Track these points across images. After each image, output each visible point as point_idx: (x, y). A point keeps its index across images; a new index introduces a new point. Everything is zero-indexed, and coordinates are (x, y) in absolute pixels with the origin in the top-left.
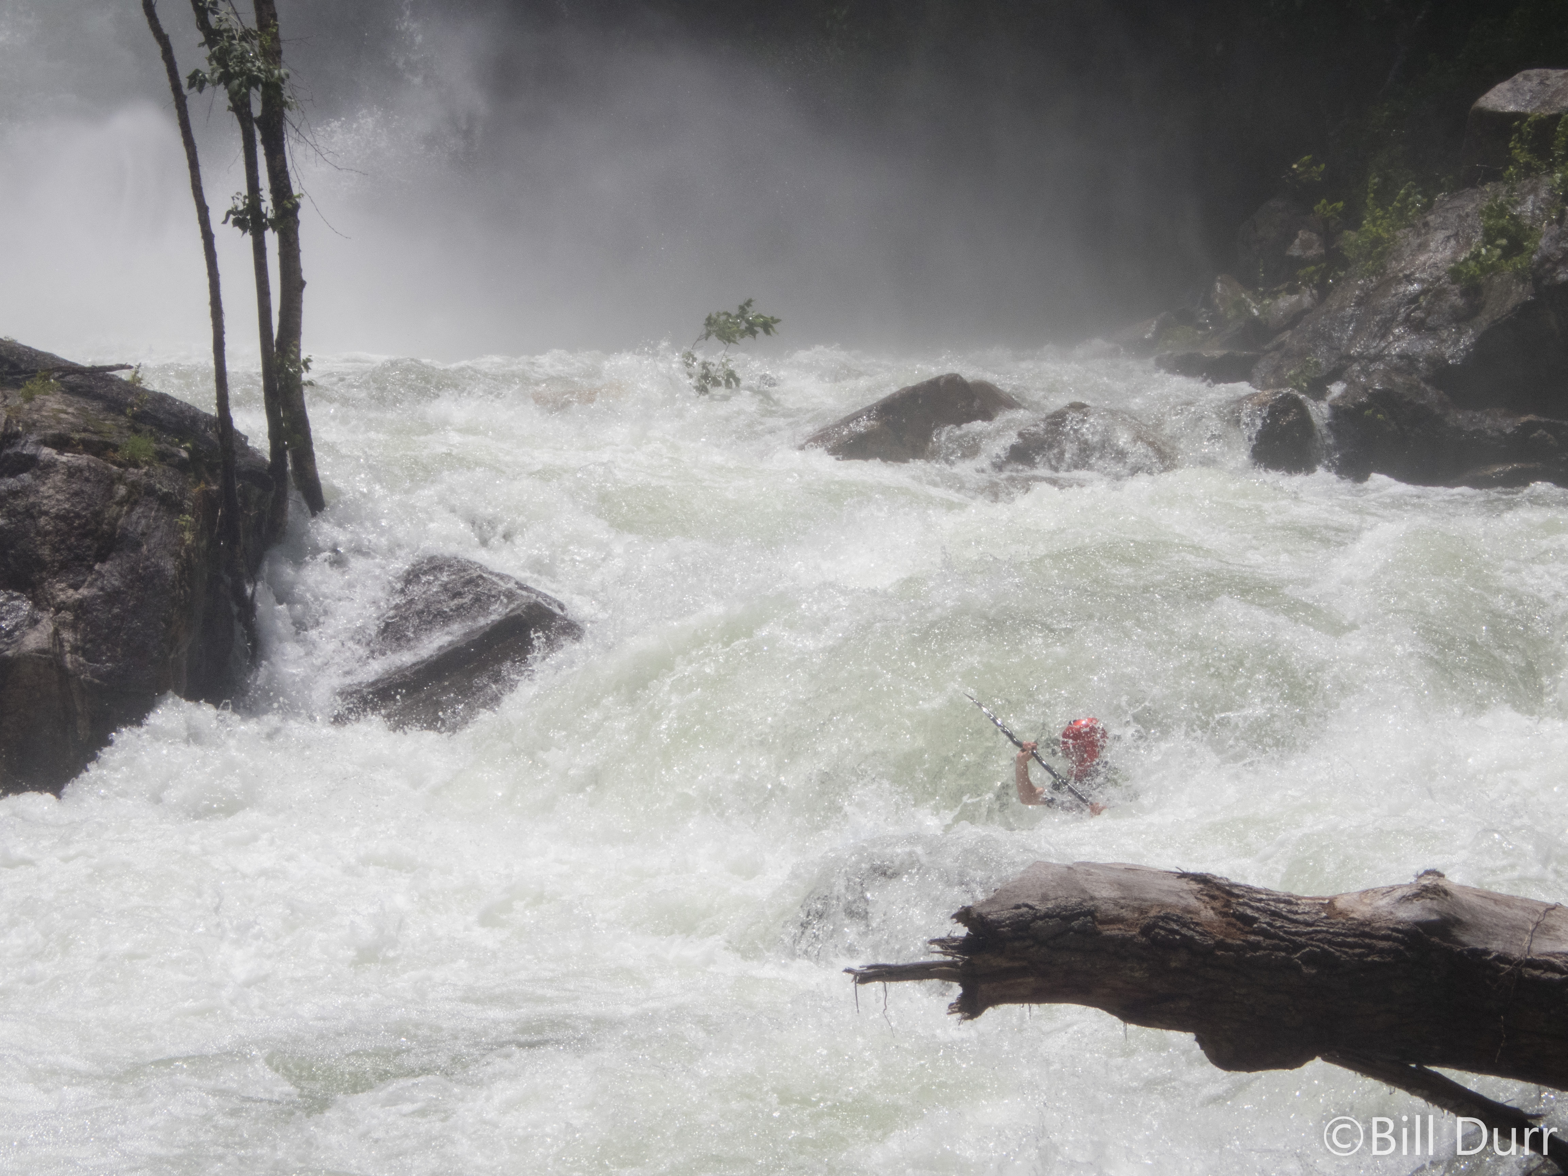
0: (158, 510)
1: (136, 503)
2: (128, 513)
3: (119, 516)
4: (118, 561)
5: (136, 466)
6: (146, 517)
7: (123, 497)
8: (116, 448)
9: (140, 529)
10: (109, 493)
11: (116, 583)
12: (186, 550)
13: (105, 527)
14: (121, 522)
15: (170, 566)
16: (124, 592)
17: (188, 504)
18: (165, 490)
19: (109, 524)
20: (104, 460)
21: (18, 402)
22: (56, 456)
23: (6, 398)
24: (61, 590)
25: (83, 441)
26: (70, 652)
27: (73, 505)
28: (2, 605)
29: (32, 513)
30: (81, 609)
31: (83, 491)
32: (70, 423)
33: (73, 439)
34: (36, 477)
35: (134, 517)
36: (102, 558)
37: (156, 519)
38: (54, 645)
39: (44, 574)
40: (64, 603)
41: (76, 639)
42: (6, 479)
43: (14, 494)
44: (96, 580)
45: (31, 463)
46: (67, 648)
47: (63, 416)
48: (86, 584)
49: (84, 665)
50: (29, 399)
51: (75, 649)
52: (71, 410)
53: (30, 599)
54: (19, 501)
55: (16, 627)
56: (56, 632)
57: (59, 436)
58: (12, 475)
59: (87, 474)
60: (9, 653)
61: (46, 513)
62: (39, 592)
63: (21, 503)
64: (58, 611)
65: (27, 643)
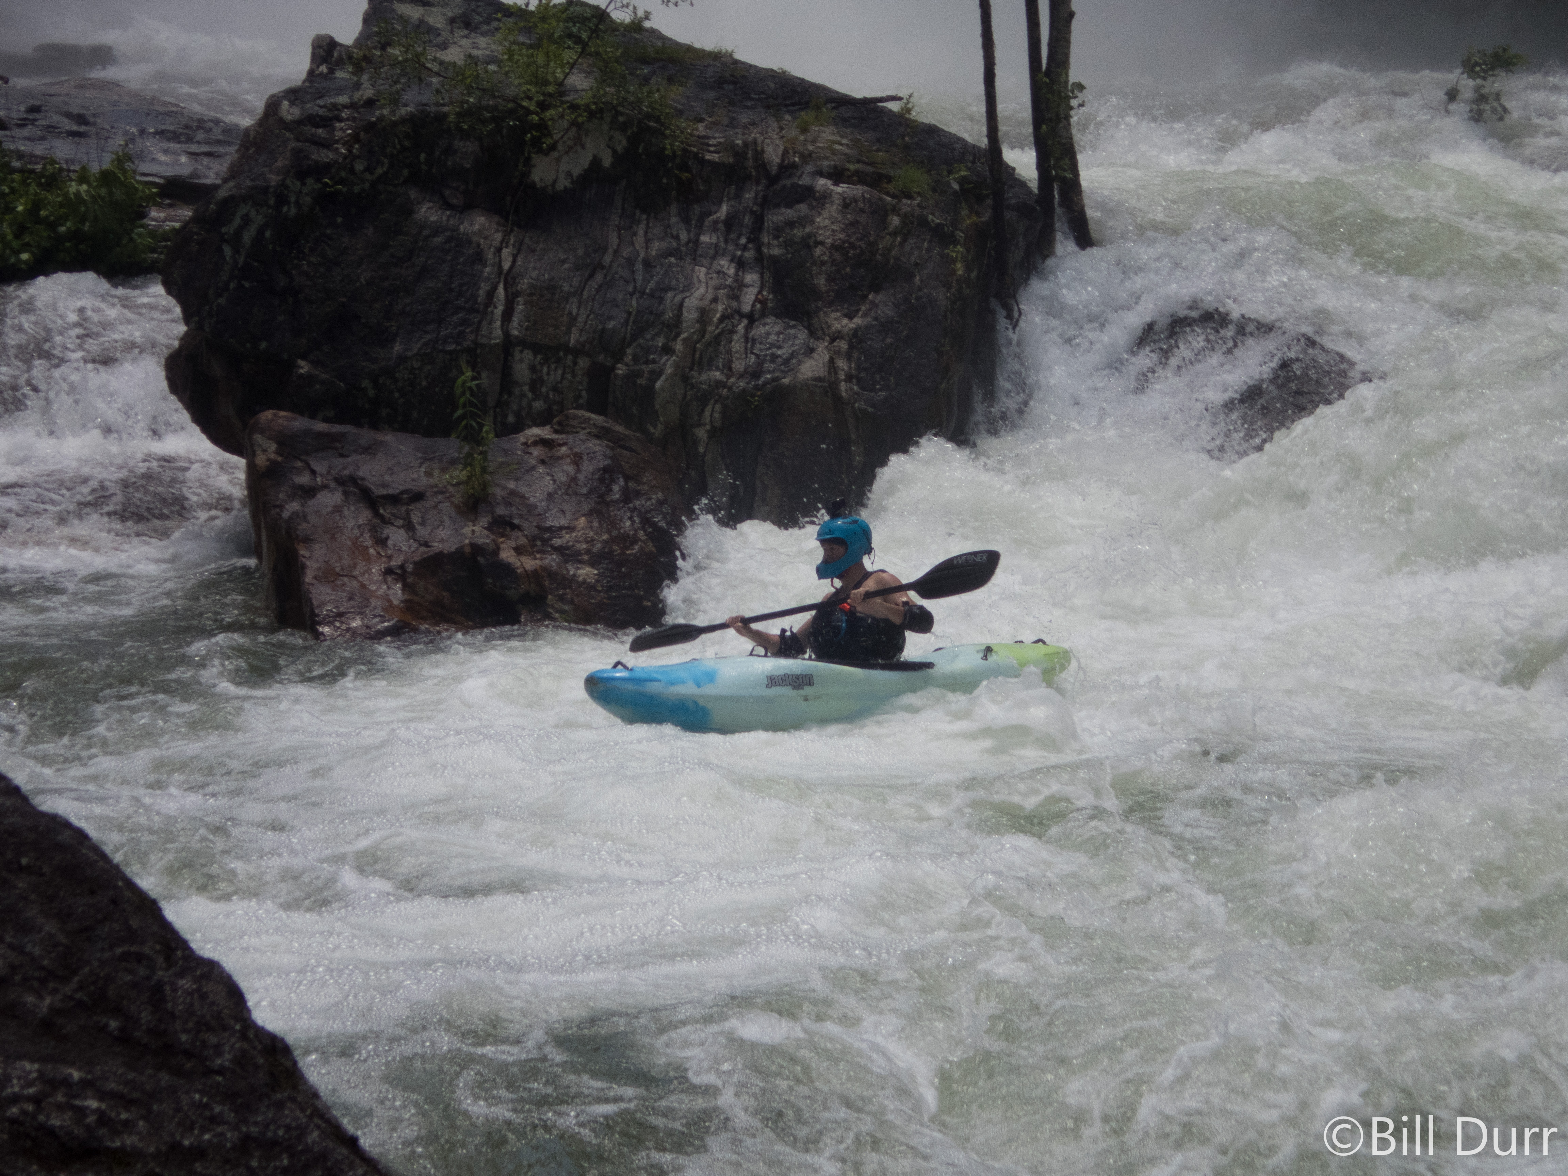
0: (930, 241)
1: (909, 233)
2: (901, 244)
3: (892, 247)
4: (891, 292)
5: (910, 197)
6: (920, 248)
7: (897, 227)
8: (889, 179)
9: (912, 260)
10: (883, 223)
11: (890, 313)
12: (957, 281)
13: (878, 257)
14: (893, 253)
15: (942, 297)
16: (898, 322)
17: (960, 235)
18: (938, 221)
19: (883, 255)
20: (879, 191)
21: (794, 133)
22: (832, 187)
23: (782, 129)
24: (836, 319)
25: (857, 172)
26: (845, 381)
27: (848, 235)
28: (779, 333)
29: (808, 243)
30: (856, 338)
31: (857, 222)
32: (845, 154)
33: (848, 170)
34: (812, 208)
35: (907, 248)
36: (876, 288)
37: (928, 250)
38: (830, 373)
39: (820, 304)
40: (839, 332)
41: (850, 368)
42: (783, 210)
43: (791, 224)
44: (870, 310)
45: (807, 194)
46: (842, 376)
47: (838, 147)
48: (860, 314)
49: (857, 394)
50: (804, 130)
51: (849, 378)
52: (845, 141)
53: (806, 328)
54: (795, 231)
55: (792, 355)
56: (832, 361)
57: (835, 167)
58: (789, 206)
59: (861, 205)
60: (786, 381)
61: (821, 243)
62: (815, 320)
63: (798, 233)
64: (833, 340)
65: (803, 371)
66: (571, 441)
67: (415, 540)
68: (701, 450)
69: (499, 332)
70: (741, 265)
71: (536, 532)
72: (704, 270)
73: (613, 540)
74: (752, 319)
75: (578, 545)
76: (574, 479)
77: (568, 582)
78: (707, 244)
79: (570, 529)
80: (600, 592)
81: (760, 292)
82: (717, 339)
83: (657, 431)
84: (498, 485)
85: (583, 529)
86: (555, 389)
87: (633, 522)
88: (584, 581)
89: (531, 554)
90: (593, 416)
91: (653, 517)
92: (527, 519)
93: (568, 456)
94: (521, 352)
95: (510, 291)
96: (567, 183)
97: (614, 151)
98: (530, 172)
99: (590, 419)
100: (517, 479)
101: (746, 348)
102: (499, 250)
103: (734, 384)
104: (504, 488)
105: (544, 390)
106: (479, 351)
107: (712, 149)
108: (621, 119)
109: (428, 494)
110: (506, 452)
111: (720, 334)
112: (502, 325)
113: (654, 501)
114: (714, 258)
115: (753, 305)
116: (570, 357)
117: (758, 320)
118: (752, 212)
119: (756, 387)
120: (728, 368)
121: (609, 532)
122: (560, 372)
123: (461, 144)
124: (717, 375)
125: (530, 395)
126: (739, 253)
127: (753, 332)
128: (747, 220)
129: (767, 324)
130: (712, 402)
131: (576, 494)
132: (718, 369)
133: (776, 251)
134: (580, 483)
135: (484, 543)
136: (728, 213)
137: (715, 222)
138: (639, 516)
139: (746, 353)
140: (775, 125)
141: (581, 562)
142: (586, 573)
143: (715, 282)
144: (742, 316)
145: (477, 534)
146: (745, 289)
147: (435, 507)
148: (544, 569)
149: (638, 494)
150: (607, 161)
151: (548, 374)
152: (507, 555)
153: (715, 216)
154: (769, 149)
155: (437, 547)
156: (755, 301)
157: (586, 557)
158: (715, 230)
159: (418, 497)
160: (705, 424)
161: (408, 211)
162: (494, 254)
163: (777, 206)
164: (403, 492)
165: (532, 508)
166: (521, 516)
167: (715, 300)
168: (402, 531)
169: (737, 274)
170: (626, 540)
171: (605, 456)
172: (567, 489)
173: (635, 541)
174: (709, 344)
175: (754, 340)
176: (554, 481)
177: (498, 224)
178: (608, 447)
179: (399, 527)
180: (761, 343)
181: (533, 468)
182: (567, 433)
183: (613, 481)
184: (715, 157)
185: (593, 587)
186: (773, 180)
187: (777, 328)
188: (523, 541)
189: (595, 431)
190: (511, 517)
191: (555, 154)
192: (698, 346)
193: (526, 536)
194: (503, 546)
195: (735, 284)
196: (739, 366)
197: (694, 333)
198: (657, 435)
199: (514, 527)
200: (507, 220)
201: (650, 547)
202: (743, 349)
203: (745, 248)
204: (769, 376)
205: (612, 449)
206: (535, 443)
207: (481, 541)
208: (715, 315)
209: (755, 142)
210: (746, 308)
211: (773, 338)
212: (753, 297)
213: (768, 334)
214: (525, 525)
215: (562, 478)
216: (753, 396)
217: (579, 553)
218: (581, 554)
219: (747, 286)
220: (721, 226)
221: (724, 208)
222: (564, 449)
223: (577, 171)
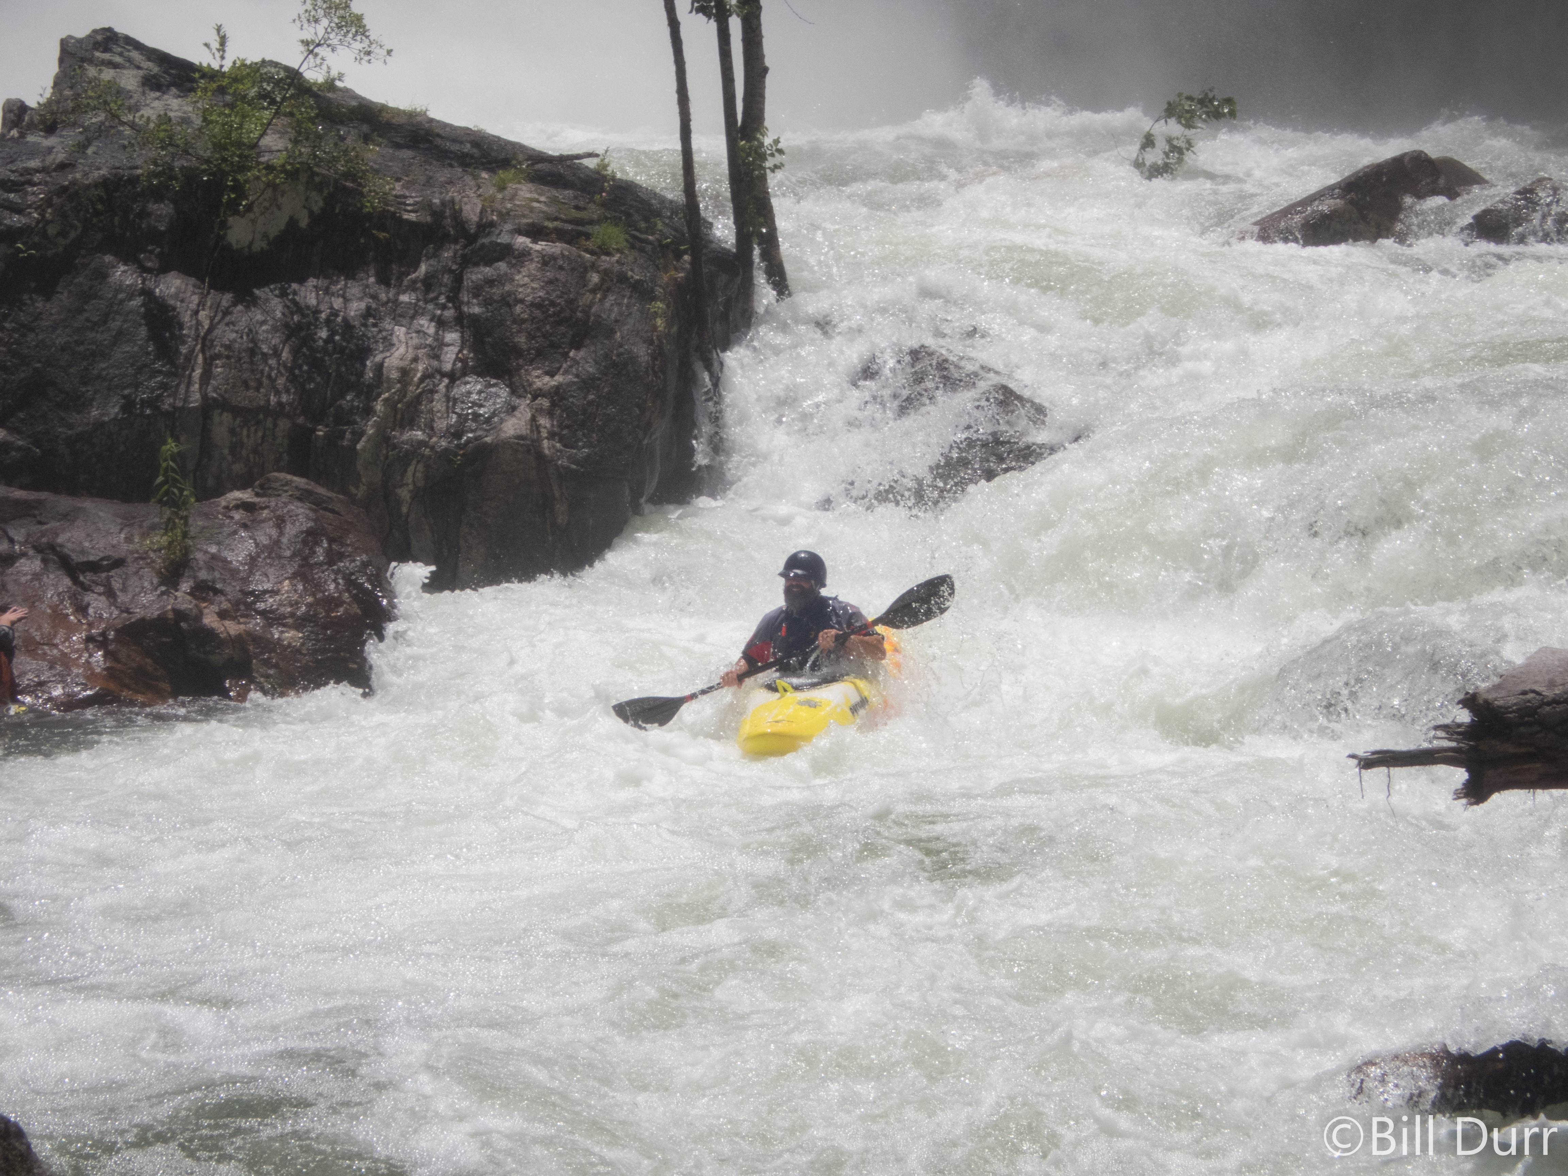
0: (630, 297)
1: (608, 290)
2: (601, 301)
3: (592, 304)
4: (593, 348)
5: (608, 254)
6: (619, 304)
7: (596, 284)
8: (588, 236)
9: (613, 316)
10: (583, 281)
11: (591, 370)
12: (658, 336)
13: (579, 314)
14: (593, 310)
15: (642, 352)
16: (599, 379)
17: (659, 291)
18: (637, 277)
19: (583, 311)
20: (578, 248)
21: (492, 191)
22: (531, 245)
23: (479, 187)
24: (538, 377)
25: (556, 229)
26: (547, 438)
27: (548, 293)
28: (480, 392)
29: (508, 302)
30: (557, 395)
31: (557, 280)
32: (543, 212)
33: (546, 227)
34: (511, 266)
35: (607, 304)
36: (577, 345)
37: (628, 306)
38: (532, 431)
39: (521, 361)
40: (540, 389)
41: (553, 426)
42: (482, 268)
43: (490, 282)
44: (571, 367)
45: (506, 252)
46: (544, 434)
47: (535, 204)
48: (562, 371)
49: (560, 451)
50: (502, 188)
51: (552, 435)
52: (543, 199)
53: (507, 386)
54: (494, 290)
55: (494, 414)
56: (533, 419)
57: (533, 225)
58: (489, 263)
59: (560, 262)
60: (488, 439)
61: (522, 301)
62: (516, 379)
63: (497, 292)
64: (535, 398)
65: (505, 429)
66: (273, 504)
67: (117, 607)
68: (404, 510)
69: (198, 396)
70: (441, 323)
71: (240, 596)
72: (403, 329)
73: (317, 602)
74: (453, 377)
75: (282, 609)
76: (277, 543)
77: (272, 646)
78: (406, 303)
79: (274, 592)
80: (305, 655)
81: (460, 351)
82: (418, 399)
83: (360, 492)
84: (200, 550)
85: (287, 592)
86: (255, 451)
87: (338, 584)
88: (289, 646)
89: (234, 618)
90: (295, 478)
91: (357, 578)
92: (230, 584)
93: (270, 519)
94: (221, 415)
95: (208, 354)
96: (264, 245)
97: (311, 213)
98: (225, 234)
99: (291, 481)
100: (219, 544)
101: (448, 408)
102: (196, 313)
103: (436, 443)
104: (206, 552)
105: (244, 453)
106: (177, 415)
107: (409, 208)
108: (317, 179)
109: (129, 560)
110: (206, 516)
111: (421, 394)
112: (200, 388)
113: (358, 563)
114: (413, 318)
115: (454, 364)
116: (270, 420)
117: (459, 379)
118: (451, 271)
119: (458, 446)
120: (430, 427)
121: (313, 594)
122: (260, 434)
123: (156, 206)
124: (419, 435)
125: (230, 458)
126: (439, 312)
127: (455, 390)
128: (446, 279)
129: (469, 383)
130: (414, 462)
131: (280, 557)
132: (419, 428)
133: (476, 310)
134: (284, 547)
135: (186, 609)
136: (427, 273)
137: (414, 282)
138: (343, 578)
139: (448, 412)
140: (472, 183)
141: (284, 625)
142: (291, 636)
143: (416, 341)
144: (443, 375)
145: (180, 600)
146: (446, 349)
147: (137, 572)
148: (248, 633)
149: (341, 556)
150: (304, 223)
151: (248, 436)
152: (210, 620)
153: (413, 276)
154: (467, 208)
155: (139, 613)
156: (455, 361)
157: (290, 621)
158: (414, 290)
159: (119, 563)
160: (407, 485)
161: (102, 275)
162: (191, 316)
163: (477, 264)
164: (102, 559)
165: (234, 572)
166: (224, 581)
167: (415, 360)
168: (103, 598)
169: (437, 333)
170: (331, 603)
171: (308, 518)
172: (270, 553)
173: (339, 603)
174: (409, 405)
175: (455, 400)
176: (257, 545)
177: (194, 286)
178: (310, 509)
179: (100, 594)
180: (463, 402)
181: (235, 532)
182: (270, 496)
183: (317, 543)
184: (412, 217)
185: (298, 651)
186: (471, 239)
187: (479, 387)
188: (225, 605)
189: (298, 493)
190: (214, 581)
191: (251, 216)
192: (399, 406)
193: (229, 601)
194: (206, 611)
195: (435, 344)
196: (441, 425)
197: (395, 393)
198: (359, 496)
199: (217, 592)
200: (203, 282)
201: (356, 609)
202: (444, 409)
203: (444, 307)
204: (470, 435)
205: (314, 511)
206: (237, 507)
207: (184, 607)
208: (415, 375)
209: (453, 201)
210: (447, 367)
211: (475, 397)
212: (454, 356)
213: (469, 393)
214: (228, 589)
215: (265, 541)
216: (456, 455)
217: (283, 617)
218: (285, 618)
219: (448, 345)
220: (419, 285)
221: (423, 268)
222: (266, 511)
223: (273, 232)
